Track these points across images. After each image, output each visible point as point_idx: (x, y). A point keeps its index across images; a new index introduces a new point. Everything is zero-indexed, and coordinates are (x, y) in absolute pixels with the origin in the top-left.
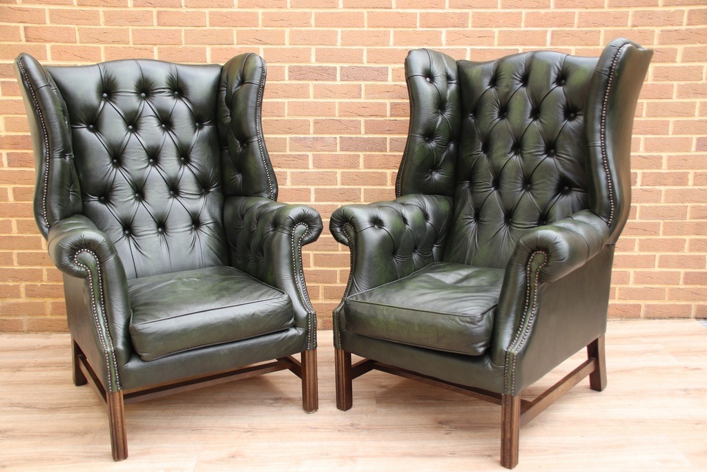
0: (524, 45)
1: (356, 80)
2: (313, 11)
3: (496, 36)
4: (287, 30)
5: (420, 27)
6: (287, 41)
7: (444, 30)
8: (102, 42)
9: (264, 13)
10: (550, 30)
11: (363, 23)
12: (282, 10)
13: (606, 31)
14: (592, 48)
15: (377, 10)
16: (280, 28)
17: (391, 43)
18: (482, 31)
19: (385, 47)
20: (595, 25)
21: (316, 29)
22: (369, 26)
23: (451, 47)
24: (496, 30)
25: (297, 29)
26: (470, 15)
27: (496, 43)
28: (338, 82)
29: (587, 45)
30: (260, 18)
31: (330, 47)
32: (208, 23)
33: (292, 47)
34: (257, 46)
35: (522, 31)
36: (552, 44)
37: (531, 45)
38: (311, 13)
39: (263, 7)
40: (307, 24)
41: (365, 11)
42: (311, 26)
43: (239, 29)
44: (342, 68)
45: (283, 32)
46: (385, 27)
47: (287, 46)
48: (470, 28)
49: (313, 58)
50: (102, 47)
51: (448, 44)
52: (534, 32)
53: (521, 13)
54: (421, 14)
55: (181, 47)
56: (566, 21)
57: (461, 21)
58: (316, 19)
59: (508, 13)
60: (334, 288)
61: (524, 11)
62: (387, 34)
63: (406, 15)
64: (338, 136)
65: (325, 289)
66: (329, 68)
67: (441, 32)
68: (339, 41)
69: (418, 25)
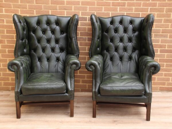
0: (142, 12)
3: (134, 9)
4: (73, 6)
6: (73, 10)
7: (119, 7)
8: (19, 8)
9: (66, 1)
10: (149, 8)
11: (95, 5)
12: (72, 0)
13: (166, 8)
14: (162, 13)
15: (99, 1)
17: (103, 11)
19: (101, 12)
20: (163, 6)
21: (82, 6)
22: (97, 6)
23: (120, 12)
24: (134, 8)
25: (76, 6)
26: (126, 3)
27: (134, 11)
29: (160, 12)
31: (85, 11)
32: (50, 4)
33: (75, 11)
35: (141, 8)
36: (150, 12)
38: (80, 1)
40: (79, 4)
42: (80, 5)
45: (72, 7)
46: (101, 6)
47: (73, 11)
48: (126, 7)
49: (80, 14)
50: (19, 9)
51: (120, 11)
52: (145, 8)
53: (141, 3)
54: (112, 3)
55: (42, 10)
56: (155, 5)
57: (124, 5)
58: (81, 3)
59: (137, 3)
60: (85, 80)
61: (142, 2)
62: (102, 8)
63: (108, 2)
64: (87, 37)
65: (82, 80)
66: (85, 17)
67: (118, 8)
68: (88, 10)
69: (111, 5)
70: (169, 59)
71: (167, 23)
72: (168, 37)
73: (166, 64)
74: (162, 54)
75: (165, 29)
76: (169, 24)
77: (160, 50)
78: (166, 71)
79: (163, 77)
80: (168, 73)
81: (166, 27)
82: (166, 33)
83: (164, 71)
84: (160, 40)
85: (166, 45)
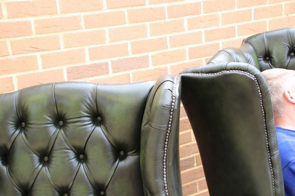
0: (238, 22)
1: (125, 70)
2: (82, 14)
3: (220, 18)
4: (61, 35)
5: (168, 18)
7: (185, 18)
9: (36, 22)
10: (253, 8)
11: (125, 21)
12: (53, 17)
13: (286, 5)
15: (135, 8)
16: (53, 34)
17: (149, 35)
19: (144, 39)
21: (87, 30)
22: (130, 23)
23: (191, 31)
24: (220, 13)
25: (70, 32)
27: (220, 23)
28: (111, 75)
31: (101, 45)
33: (68, 49)
34: (33, 54)
35: (236, 12)
36: (255, 19)
38: (80, 16)
39: (35, 15)
40: (79, 27)
41: (125, 9)
42: (82, 29)
43: (12, 39)
44: (113, 62)
46: (142, 22)
47: (63, 49)
48: (202, 14)
49: (87, 57)
54: (169, 8)
57: (196, 10)
58: (85, 21)
62: (144, 28)
66: (102, 64)
67: (183, 21)
68: (108, 39)
69: (167, 17)
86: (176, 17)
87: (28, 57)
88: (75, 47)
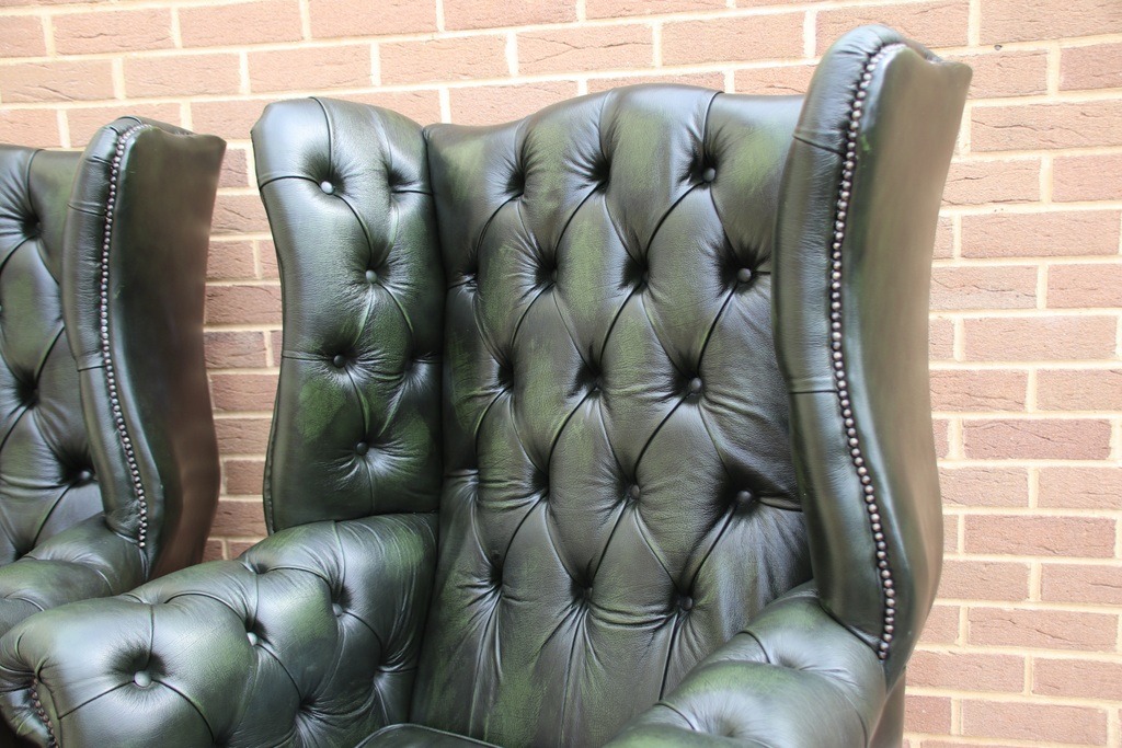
3: (657, 38)
4: (117, 62)
5: (447, 28)
6: (119, 92)
7: (511, 34)
9: (54, 19)
10: (811, 11)
11: (300, 31)
16: (99, 57)
17: (376, 78)
18: (617, 28)
21: (187, 52)
22: (315, 38)
23: (533, 79)
24: (655, 23)
25: (140, 55)
27: (657, 58)
30: (49, 32)
31: (225, 99)
34: (50, 106)
35: (730, 20)
37: (758, 58)
38: (169, 11)
40: (162, 42)
42: (172, 47)
45: (105, 69)
46: (356, 36)
48: (581, 22)
51: (524, 71)
58: (183, 26)
62: (362, 55)
67: (502, 40)
68: (245, 83)
69: (440, 23)
70: (1071, 513)
71: (1007, 158)
72: (1041, 290)
73: (1049, 572)
74: (990, 464)
75: (998, 219)
76: (1038, 164)
77: (969, 427)
78: (1057, 640)
79: (1027, 697)
80: (1078, 664)
81: (1009, 195)
82: (1016, 255)
83: (1028, 644)
84: (959, 332)
85: (1021, 378)
86: (475, 28)
87: (36, 111)
88: (153, 97)
